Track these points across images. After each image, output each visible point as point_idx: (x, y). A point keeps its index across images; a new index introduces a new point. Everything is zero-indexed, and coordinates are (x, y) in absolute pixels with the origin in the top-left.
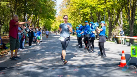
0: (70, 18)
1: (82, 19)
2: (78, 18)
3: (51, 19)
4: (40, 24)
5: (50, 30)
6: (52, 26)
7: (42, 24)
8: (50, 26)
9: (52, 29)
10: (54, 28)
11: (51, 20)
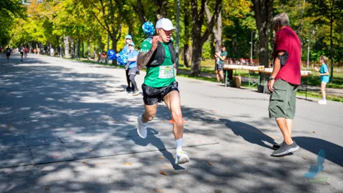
0: (71, 8)
1: (107, 13)
2: (95, 10)
3: (13, 10)
6: (13, 31)
8: (7, 33)
9: (11, 42)
10: (18, 38)
11: (10, 13)
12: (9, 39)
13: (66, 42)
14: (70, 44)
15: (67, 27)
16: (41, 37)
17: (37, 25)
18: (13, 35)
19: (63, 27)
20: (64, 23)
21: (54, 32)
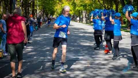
4: (36, 6)
5: (52, 14)
6: (56, 7)
7: (39, 6)
8: (53, 8)
9: (56, 13)
12: (54, 12)
13: (84, 14)
14: (86, 15)
15: (84, 6)
16: (71, 11)
17: (69, 4)
18: (56, 10)
19: (81, 5)
20: (82, 3)
21: (77, 8)
